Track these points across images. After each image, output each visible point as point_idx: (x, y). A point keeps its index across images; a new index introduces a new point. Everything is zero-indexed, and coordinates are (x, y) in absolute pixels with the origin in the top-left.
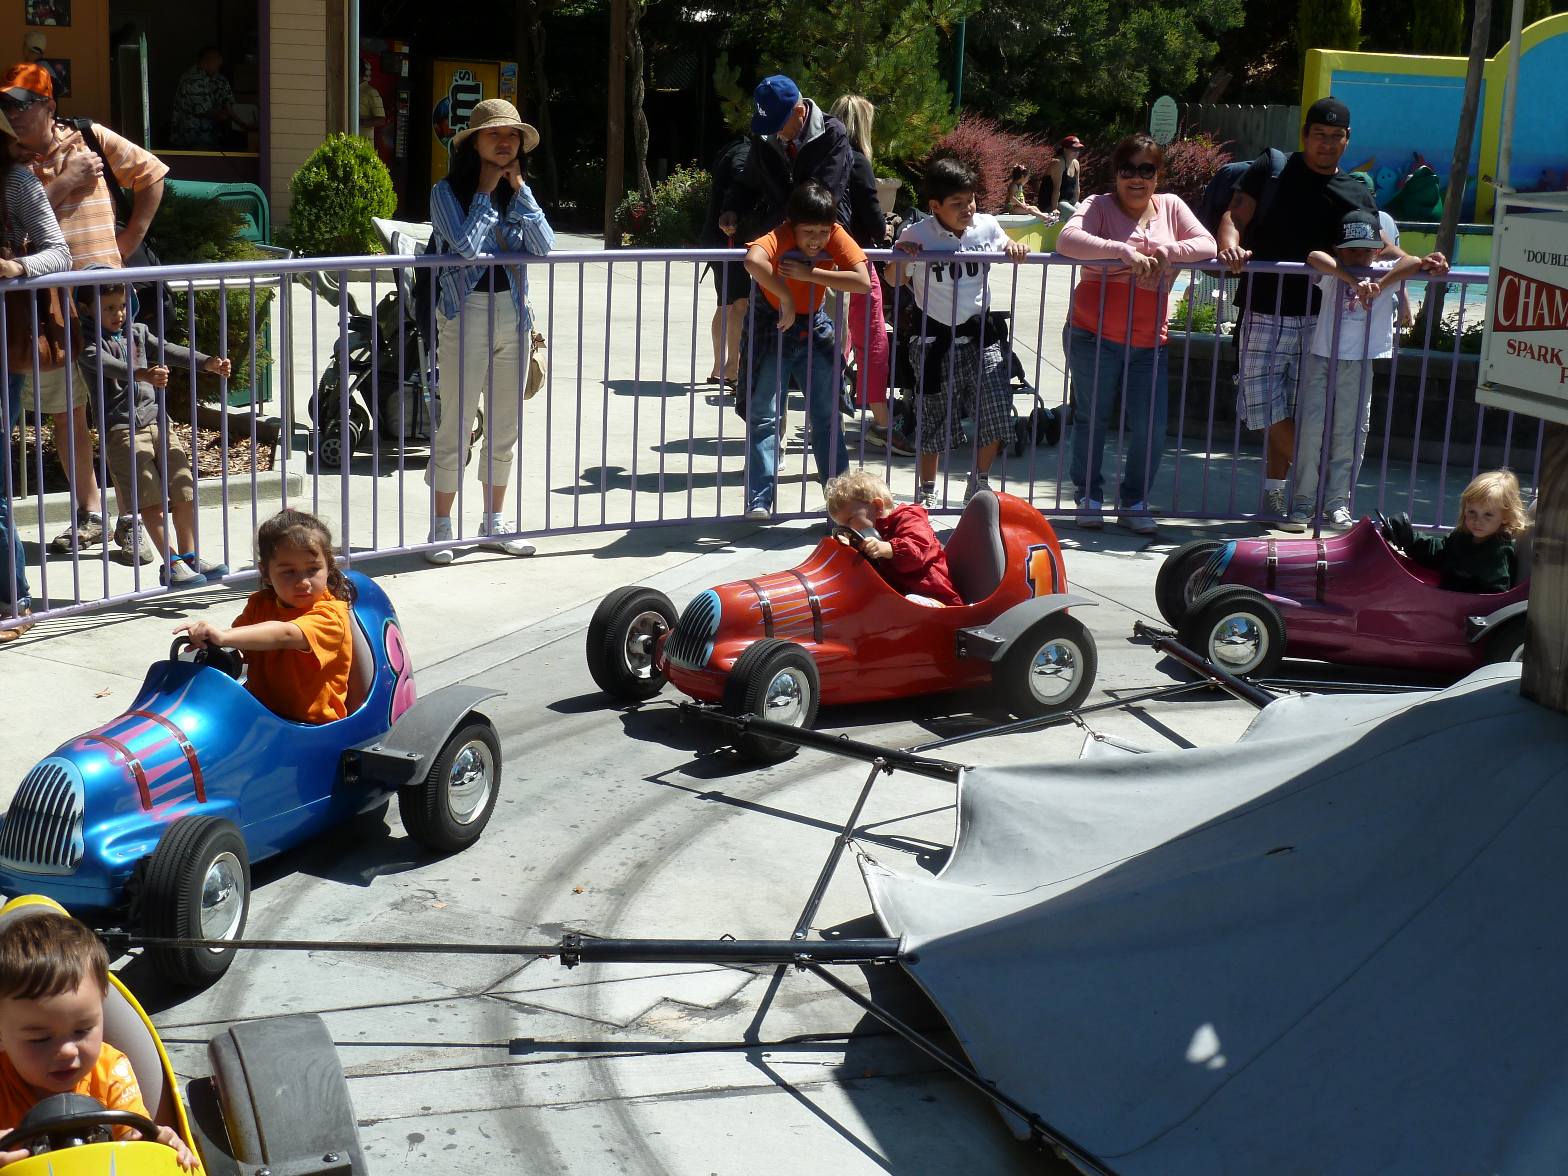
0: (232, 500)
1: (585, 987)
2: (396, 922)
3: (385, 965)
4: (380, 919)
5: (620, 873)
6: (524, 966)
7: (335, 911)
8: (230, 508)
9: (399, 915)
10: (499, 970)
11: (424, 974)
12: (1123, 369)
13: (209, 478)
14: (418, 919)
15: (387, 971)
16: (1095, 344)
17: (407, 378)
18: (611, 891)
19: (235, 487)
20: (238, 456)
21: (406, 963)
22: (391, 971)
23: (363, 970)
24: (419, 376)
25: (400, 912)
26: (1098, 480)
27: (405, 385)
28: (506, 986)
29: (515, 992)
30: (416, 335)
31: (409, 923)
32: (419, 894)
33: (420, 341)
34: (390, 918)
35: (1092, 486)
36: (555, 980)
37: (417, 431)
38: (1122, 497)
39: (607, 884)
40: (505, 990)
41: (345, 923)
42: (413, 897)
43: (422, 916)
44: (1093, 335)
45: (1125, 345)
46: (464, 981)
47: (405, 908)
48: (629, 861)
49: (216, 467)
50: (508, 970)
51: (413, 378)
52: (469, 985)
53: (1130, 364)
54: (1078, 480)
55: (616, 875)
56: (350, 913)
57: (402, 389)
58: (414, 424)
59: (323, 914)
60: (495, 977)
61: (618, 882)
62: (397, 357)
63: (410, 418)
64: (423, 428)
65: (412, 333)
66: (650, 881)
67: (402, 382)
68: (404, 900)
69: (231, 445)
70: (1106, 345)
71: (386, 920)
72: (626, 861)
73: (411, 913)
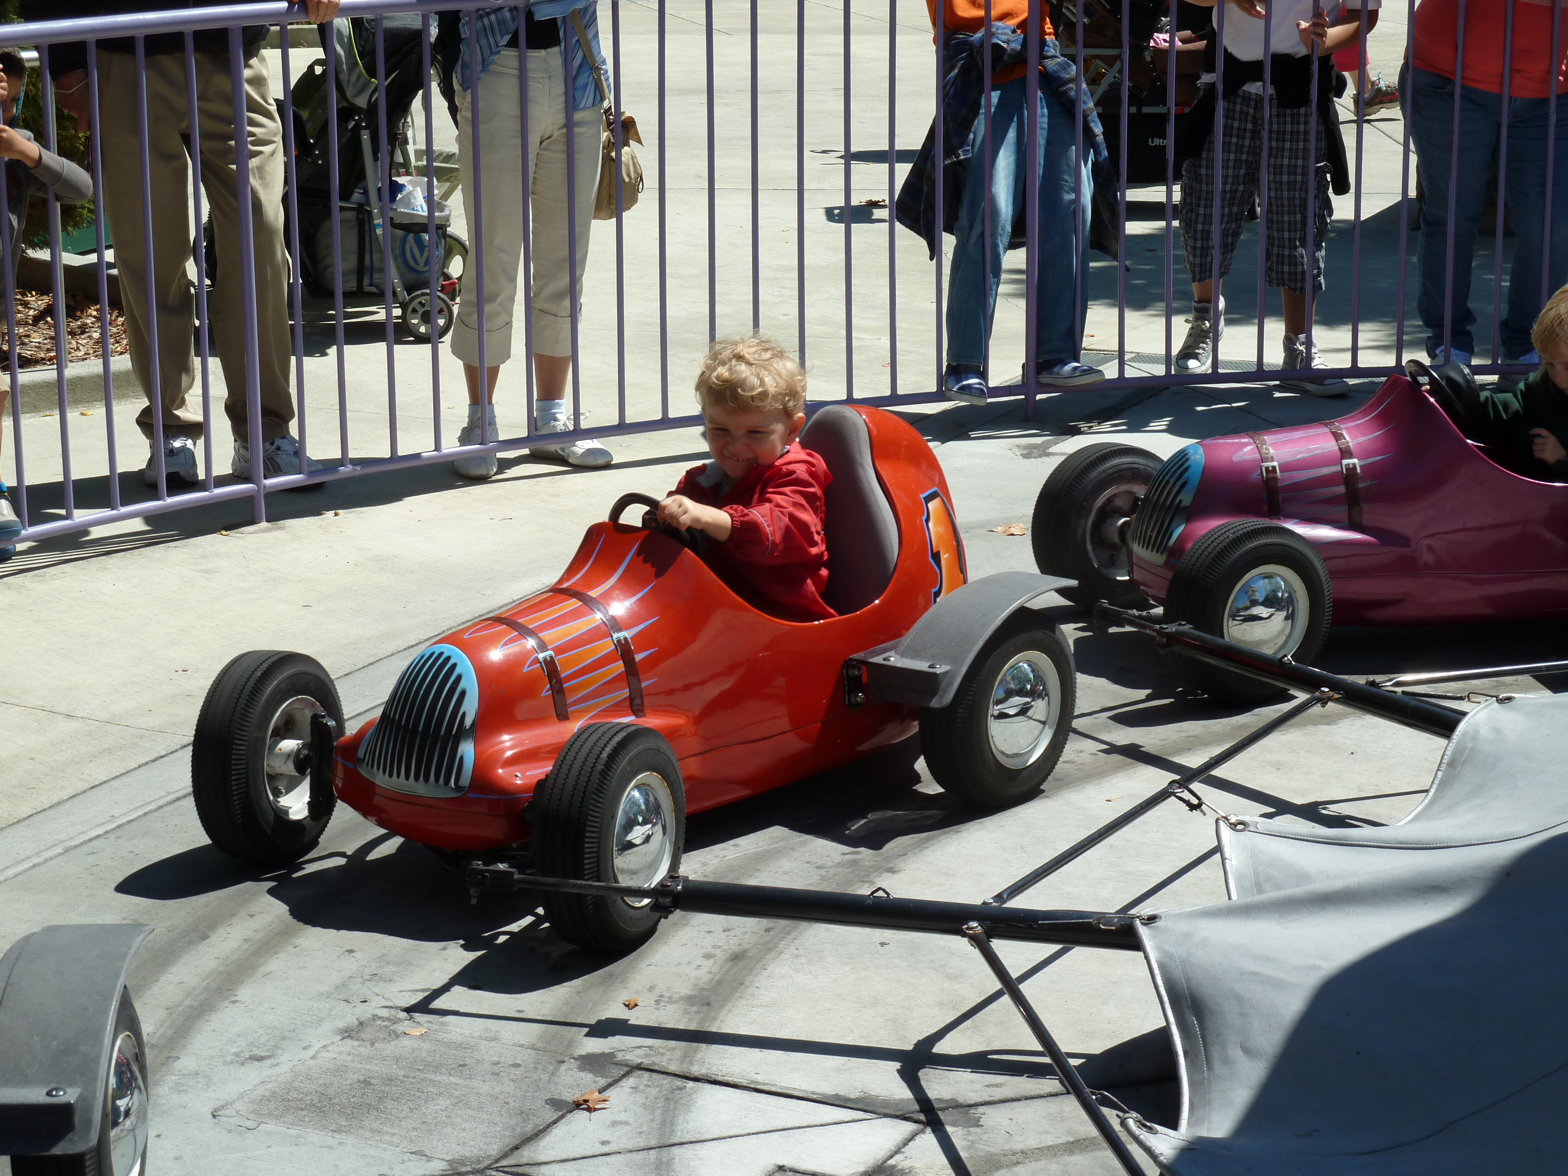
0: (76, 402)
1: (652, 1152)
2: (351, 1057)
3: (334, 1127)
4: (323, 1054)
5: (705, 970)
6: (554, 1122)
7: (252, 1044)
8: (72, 415)
9: (353, 1047)
10: (514, 1130)
11: (396, 1139)
12: (1499, 135)
13: (39, 368)
14: (385, 1053)
15: (338, 1136)
16: (1452, 95)
17: (345, 196)
18: (690, 1000)
19: (79, 382)
20: (83, 333)
21: (367, 1123)
22: (343, 1136)
23: (299, 1136)
24: (366, 192)
25: (356, 1043)
26: (1464, 317)
27: (342, 209)
28: (526, 1155)
29: (540, 1164)
30: (357, 127)
31: (370, 1058)
32: (384, 1013)
33: (365, 136)
34: (340, 1053)
35: (1454, 328)
36: (603, 1143)
37: (366, 281)
38: (1504, 342)
39: (684, 989)
40: (524, 1160)
41: (268, 1062)
42: (375, 1017)
43: (390, 1048)
44: (1449, 81)
45: (1500, 96)
46: (459, 1148)
47: (363, 1035)
48: (718, 952)
49: (48, 350)
50: (529, 1128)
51: (357, 196)
52: (467, 1154)
53: (1510, 126)
54: (1432, 321)
55: (698, 973)
56: (276, 1046)
57: (337, 216)
58: (361, 270)
59: (234, 1050)
60: (508, 1140)
61: (701, 985)
62: (327, 165)
63: (353, 262)
64: (375, 276)
65: (351, 125)
66: (753, 982)
67: (336, 203)
68: (361, 1024)
69: (71, 313)
70: (1469, 95)
71: (332, 1055)
72: (712, 951)
73: (372, 1044)
